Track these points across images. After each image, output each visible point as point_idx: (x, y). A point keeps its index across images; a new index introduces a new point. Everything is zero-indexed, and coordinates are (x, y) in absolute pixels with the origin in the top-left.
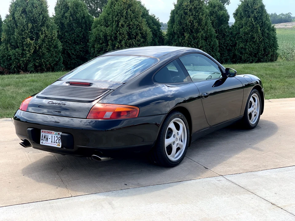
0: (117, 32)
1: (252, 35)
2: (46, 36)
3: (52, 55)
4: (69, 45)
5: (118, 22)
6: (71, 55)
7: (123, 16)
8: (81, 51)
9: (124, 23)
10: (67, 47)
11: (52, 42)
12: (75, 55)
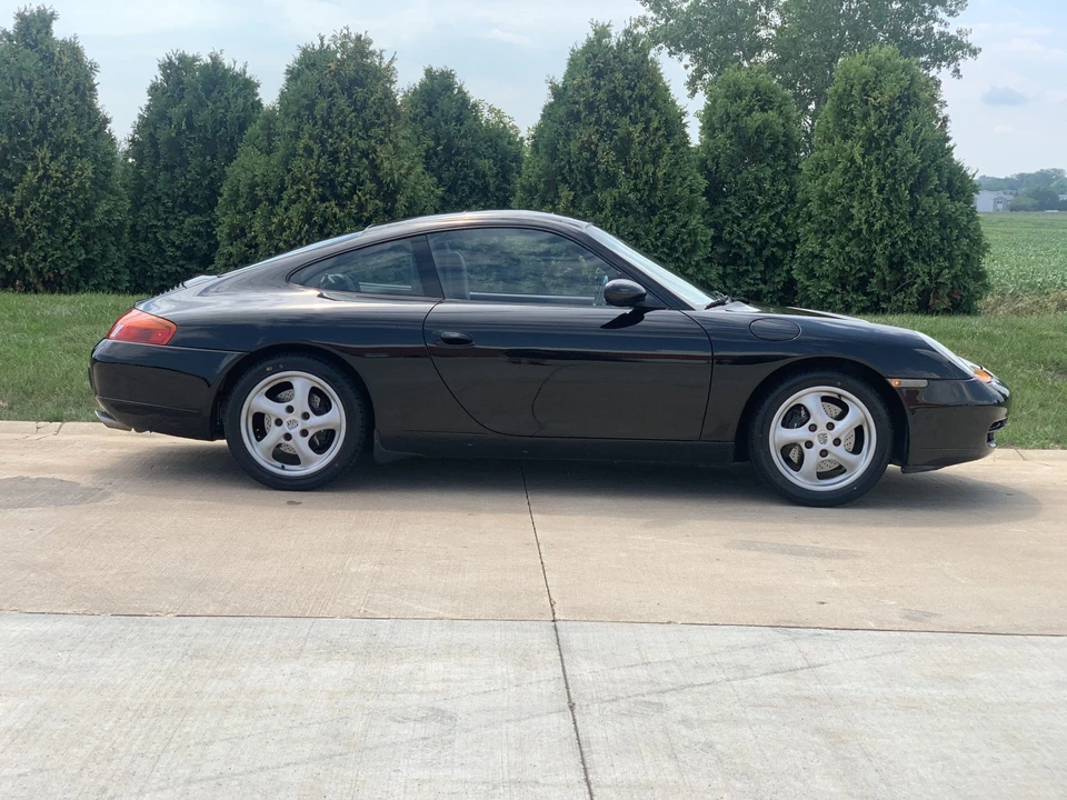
0: (289, 172)
1: (846, 209)
2: (46, 177)
3: (65, 240)
4: (165, 212)
5: (296, 136)
6: (165, 246)
7: (314, 118)
8: (198, 234)
9: (311, 143)
10: (157, 217)
11: (70, 195)
12: (178, 248)
